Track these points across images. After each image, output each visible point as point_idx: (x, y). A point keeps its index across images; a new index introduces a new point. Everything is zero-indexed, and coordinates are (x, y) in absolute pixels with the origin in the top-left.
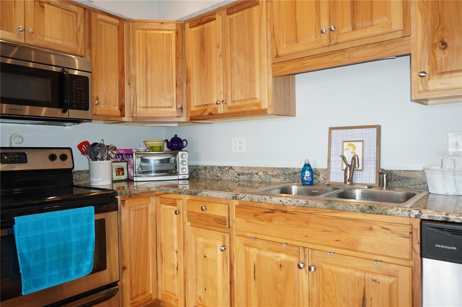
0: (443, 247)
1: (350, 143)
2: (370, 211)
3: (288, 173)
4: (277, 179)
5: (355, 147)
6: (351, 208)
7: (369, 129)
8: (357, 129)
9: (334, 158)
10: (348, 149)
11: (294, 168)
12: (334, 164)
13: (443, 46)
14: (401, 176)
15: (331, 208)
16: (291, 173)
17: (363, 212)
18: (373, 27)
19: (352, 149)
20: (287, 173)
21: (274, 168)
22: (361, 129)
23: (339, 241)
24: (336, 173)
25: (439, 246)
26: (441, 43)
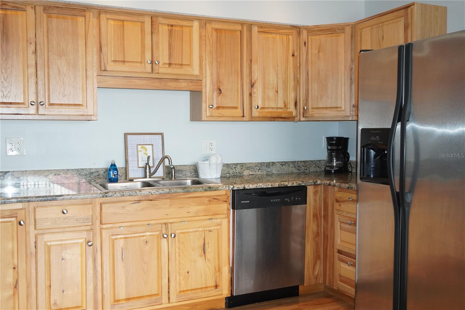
0: (244, 202)
1: (142, 146)
2: (210, 189)
3: (85, 173)
4: (72, 180)
5: (147, 149)
6: (199, 189)
7: (156, 135)
8: (147, 135)
9: (131, 158)
10: (142, 151)
11: (91, 169)
12: (131, 163)
13: (220, 92)
14: (177, 169)
15: (187, 192)
16: (88, 173)
17: (206, 191)
18: (182, 69)
19: (144, 151)
20: (83, 173)
21: (68, 170)
22: (150, 136)
23: (189, 212)
24: (134, 170)
25: (243, 202)
26: (219, 90)
